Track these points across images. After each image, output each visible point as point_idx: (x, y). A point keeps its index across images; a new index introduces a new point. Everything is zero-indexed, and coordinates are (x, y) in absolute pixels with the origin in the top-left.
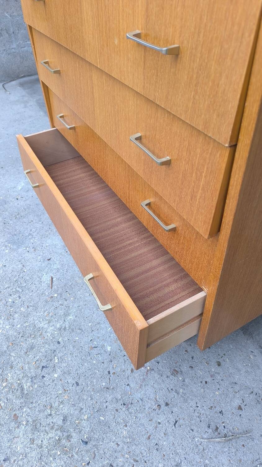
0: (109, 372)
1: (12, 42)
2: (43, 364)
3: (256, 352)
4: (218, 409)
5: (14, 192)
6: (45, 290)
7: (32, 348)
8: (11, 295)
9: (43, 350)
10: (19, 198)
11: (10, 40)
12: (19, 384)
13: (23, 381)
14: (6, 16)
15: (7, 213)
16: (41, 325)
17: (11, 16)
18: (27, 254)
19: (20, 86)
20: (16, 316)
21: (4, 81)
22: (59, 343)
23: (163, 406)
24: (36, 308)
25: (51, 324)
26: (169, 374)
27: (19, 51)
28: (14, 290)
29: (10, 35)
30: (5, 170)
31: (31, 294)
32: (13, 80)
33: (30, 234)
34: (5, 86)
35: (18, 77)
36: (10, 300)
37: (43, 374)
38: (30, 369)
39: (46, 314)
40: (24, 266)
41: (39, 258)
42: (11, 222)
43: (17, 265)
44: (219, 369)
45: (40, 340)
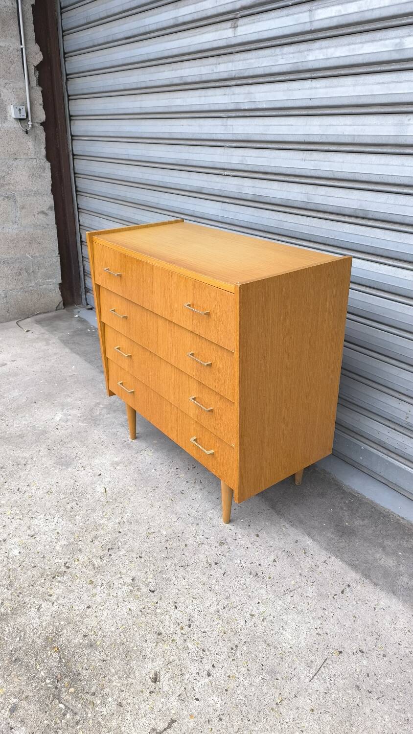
0: (166, 548)
1: (30, 281)
2: (108, 547)
3: (287, 526)
4: (258, 563)
5: (52, 423)
6: (101, 497)
7: (96, 537)
8: (68, 503)
9: (107, 538)
10: (59, 427)
11: (29, 279)
12: (90, 562)
13: (93, 559)
14: (28, 257)
15: (49, 441)
16: (102, 522)
17: (32, 257)
18: (77, 472)
19: (36, 324)
20: (77, 517)
21: (17, 319)
22: (120, 532)
23: (213, 565)
24: (94, 510)
25: (111, 520)
26: (217, 545)
27: (37, 289)
28: (71, 499)
29: (29, 274)
30: (38, 405)
31: (87, 501)
32: (28, 318)
33: (76, 457)
34: (19, 324)
35: (33, 315)
36: (69, 507)
37: (110, 553)
38: (97, 551)
39: (104, 514)
40: (76, 481)
41: (90, 474)
42: (55, 448)
43: (70, 481)
44: (258, 539)
45: (102, 532)
